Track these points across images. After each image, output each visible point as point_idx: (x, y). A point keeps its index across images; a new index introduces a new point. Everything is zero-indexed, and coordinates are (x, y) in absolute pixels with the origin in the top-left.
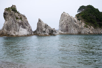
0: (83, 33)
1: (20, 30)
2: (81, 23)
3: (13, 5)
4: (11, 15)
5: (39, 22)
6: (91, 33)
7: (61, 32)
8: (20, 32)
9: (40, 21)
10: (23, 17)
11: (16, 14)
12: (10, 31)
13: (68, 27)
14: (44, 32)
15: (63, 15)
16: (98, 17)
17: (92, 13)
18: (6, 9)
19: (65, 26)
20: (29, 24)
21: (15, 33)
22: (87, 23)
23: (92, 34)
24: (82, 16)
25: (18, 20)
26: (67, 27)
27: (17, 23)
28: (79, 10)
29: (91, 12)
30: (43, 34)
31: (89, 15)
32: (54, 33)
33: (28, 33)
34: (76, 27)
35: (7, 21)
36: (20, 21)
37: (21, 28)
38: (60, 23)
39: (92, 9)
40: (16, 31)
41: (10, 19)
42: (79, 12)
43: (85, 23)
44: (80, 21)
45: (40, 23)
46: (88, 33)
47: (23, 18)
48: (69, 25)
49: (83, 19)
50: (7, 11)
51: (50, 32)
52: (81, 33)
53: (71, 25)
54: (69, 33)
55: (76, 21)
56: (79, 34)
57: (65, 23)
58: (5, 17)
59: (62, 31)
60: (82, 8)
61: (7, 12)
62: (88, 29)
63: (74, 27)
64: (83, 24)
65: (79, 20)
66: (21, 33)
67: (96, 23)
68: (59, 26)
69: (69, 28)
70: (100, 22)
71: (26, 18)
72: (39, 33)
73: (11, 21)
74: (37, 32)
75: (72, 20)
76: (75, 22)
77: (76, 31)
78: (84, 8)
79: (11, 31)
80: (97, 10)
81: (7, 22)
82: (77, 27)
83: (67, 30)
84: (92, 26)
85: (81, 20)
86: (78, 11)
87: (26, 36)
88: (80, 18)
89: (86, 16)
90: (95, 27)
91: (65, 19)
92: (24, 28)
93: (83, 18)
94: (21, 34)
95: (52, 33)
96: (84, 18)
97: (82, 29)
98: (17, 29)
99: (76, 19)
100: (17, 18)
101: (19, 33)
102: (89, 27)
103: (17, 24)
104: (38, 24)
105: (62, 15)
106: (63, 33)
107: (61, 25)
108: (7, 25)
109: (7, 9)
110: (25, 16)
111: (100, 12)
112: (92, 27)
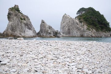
0: (86, 36)
1: (26, 31)
2: (83, 25)
3: (15, 5)
4: (16, 15)
5: (43, 23)
6: (93, 35)
7: (63, 35)
8: (26, 33)
10: (26, 18)
13: (70, 29)
15: (65, 17)
16: (99, 20)
17: (94, 16)
18: (10, 8)
19: (67, 28)
20: (32, 25)
21: (21, 34)
22: (89, 26)
23: (94, 37)
24: (84, 18)
25: (22, 21)
26: (69, 29)
28: (78, 12)
29: (92, 15)
31: (91, 18)
32: (58, 35)
33: (34, 34)
34: (79, 29)
35: (11, 21)
36: (25, 22)
37: (27, 29)
38: (61, 25)
39: (93, 12)
40: (22, 32)
41: (15, 19)
43: (87, 26)
44: (82, 24)
45: (43, 25)
46: (90, 36)
48: (71, 27)
49: (85, 22)
50: (11, 11)
51: (54, 34)
52: (84, 36)
53: (73, 27)
54: (71, 35)
55: (78, 23)
56: (82, 36)
57: (66, 26)
59: (63, 33)
61: (12, 12)
62: (90, 32)
63: (77, 29)
64: (85, 27)
65: (81, 22)
66: (27, 34)
67: (98, 26)
68: (61, 28)
69: (71, 31)
70: (101, 25)
71: (29, 19)
72: (43, 35)
73: (16, 22)
75: (74, 22)
77: (79, 34)
78: (84, 10)
79: (16, 32)
81: (11, 23)
82: (79, 30)
83: (69, 33)
84: (94, 28)
85: (83, 22)
86: (77, 14)
87: (32, 37)
88: (82, 20)
89: (88, 18)
90: (97, 30)
91: (67, 21)
92: (30, 29)
93: (85, 21)
94: (28, 35)
95: (56, 35)
96: (86, 21)
97: (85, 31)
98: (23, 30)
99: (77, 21)
100: (21, 19)
102: (92, 30)
103: (23, 25)
104: (41, 25)
105: (63, 17)
106: (65, 35)
107: (63, 28)
108: (11, 25)
109: (11, 9)
110: (28, 17)
111: (101, 15)
112: (94, 30)
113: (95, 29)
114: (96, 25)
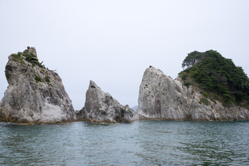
0: (198, 117)
1: (45, 107)
2: (193, 92)
3: (28, 48)
4: (24, 71)
5: (91, 89)
6: (216, 116)
7: (144, 115)
8: (45, 112)
9: (92, 86)
10: (51, 76)
11: (36, 69)
12: (19, 109)
13: (161, 102)
14: (104, 113)
15: (149, 74)
16: (231, 79)
17: (218, 69)
18: (13, 55)
19: (153, 100)
20: (66, 94)
21: (32, 116)
22: (205, 93)
23: (218, 119)
24: (195, 76)
25: (39, 83)
26: (158, 102)
27: (37, 91)
28: (185, 61)
29: (214, 68)
30: (101, 118)
31: (210, 75)
32: (127, 117)
33: (64, 116)
34: (180, 101)
35: (12, 84)
36: (45, 85)
37: (46, 104)
38: (140, 92)
39: (218, 61)
40: (35, 110)
41: (20, 79)
42: (186, 67)
43: (201, 93)
44: (190, 89)
45: (92, 93)
46: (208, 118)
47: (52, 78)
48: (164, 97)
49: (197, 84)
50: (14, 60)
51: (118, 114)
52: (193, 117)
53: (167, 97)
54: (163, 116)
55: (181, 87)
56: (189, 118)
57: (152, 94)
58: (8, 76)
59: (145, 111)
60: (193, 56)
61: (14, 64)
62: (209, 107)
63: (176, 102)
64: (198, 96)
65: (187, 85)
66: (46, 116)
67: (228, 93)
68: (140, 99)
69: (163, 106)
70: (238, 92)
71: (60, 80)
72: (91, 117)
73: (24, 86)
74: (84, 113)
75: (169, 85)
76: (179, 90)
77: (180, 113)
78: (198, 58)
79: (22, 110)
80: (230, 61)
81: (12, 88)
82: (181, 103)
83: (159, 110)
84: (218, 99)
85: (192, 85)
86: (183, 65)
87: (58, 123)
88: (189, 80)
89: (203, 76)
90: (226, 102)
91: (154, 84)
92: (56, 102)
93: (196, 81)
94: (48, 118)
95: (123, 116)
96: (199, 81)
97: (195, 107)
98: (38, 106)
99: (179, 84)
100: (38, 79)
101: (42, 114)
102: (212, 103)
103: (39, 94)
104: (88, 93)
105: (146, 73)
106: (148, 116)
107: (143, 98)
108: (12, 94)
109: (14, 57)
110: (56, 74)
111: (236, 67)
112: (219, 104)
113: (221, 101)
114: (224, 93)
